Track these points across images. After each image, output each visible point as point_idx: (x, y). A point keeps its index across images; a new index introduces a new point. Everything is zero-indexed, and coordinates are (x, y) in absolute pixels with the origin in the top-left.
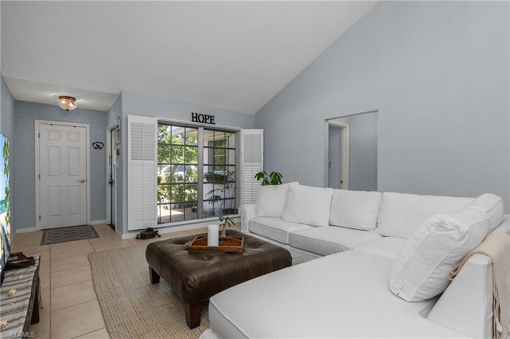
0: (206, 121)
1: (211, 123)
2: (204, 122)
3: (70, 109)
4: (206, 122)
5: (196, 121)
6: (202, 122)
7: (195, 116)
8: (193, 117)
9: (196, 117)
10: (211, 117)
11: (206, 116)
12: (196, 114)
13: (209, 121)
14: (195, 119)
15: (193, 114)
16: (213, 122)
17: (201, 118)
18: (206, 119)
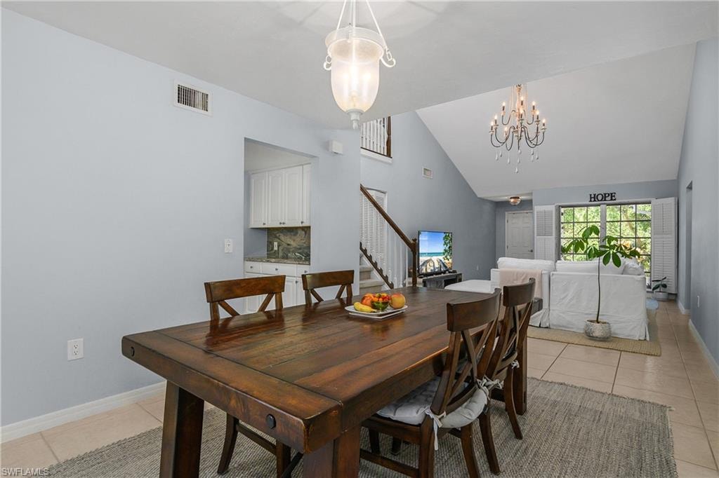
1: (611, 200)
4: (605, 200)
5: (595, 201)
6: (601, 200)
7: (593, 196)
8: (591, 198)
9: (594, 198)
10: (612, 194)
11: (605, 194)
12: (595, 195)
13: (610, 197)
14: (593, 199)
15: (591, 195)
16: (613, 198)
17: (600, 197)
18: (605, 197)
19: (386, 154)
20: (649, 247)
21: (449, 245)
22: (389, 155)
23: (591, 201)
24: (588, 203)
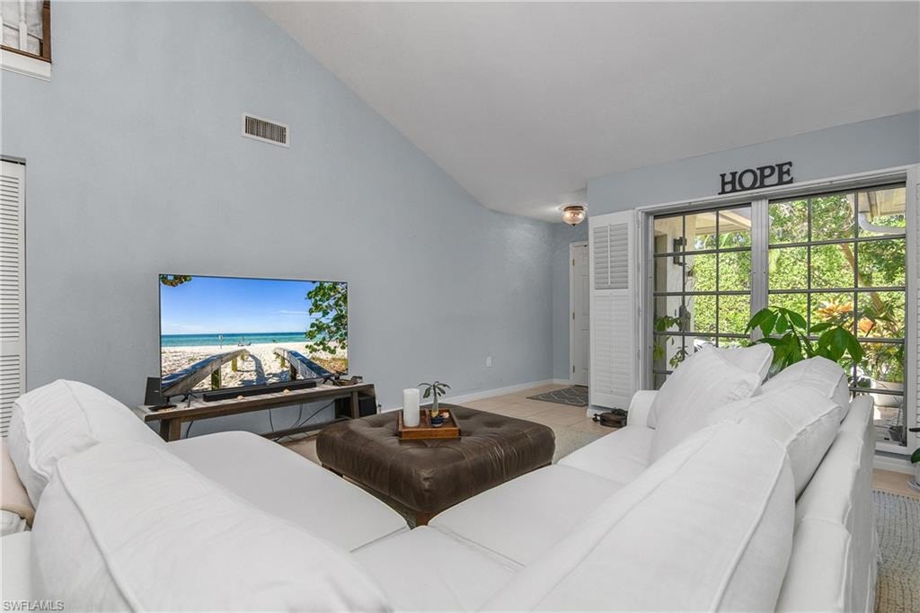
0: (762, 182)
1: (781, 182)
2: (758, 184)
3: (577, 223)
4: (762, 186)
5: (734, 190)
6: (752, 187)
7: (729, 178)
8: (724, 183)
9: (732, 182)
10: (780, 166)
11: (762, 169)
12: (734, 174)
13: (774, 179)
14: (728, 188)
15: (723, 176)
16: (786, 178)
17: (748, 179)
18: (763, 177)
19: (35, 51)
20: (899, 314)
21: (332, 314)
22: (44, 53)
23: (723, 192)
24: (714, 197)
